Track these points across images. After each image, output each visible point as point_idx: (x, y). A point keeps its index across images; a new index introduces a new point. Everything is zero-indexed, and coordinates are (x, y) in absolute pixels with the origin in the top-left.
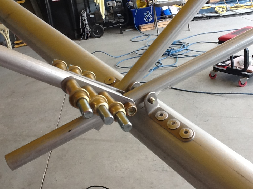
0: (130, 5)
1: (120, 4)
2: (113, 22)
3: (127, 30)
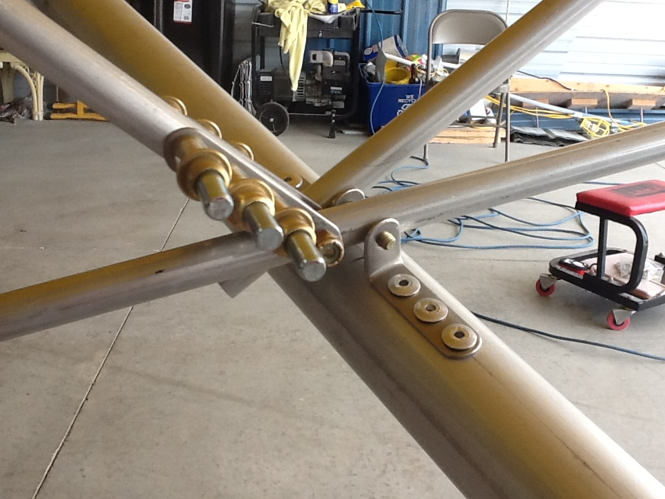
0: (369, 70)
1: (343, 63)
2: (317, 105)
3: (347, 132)
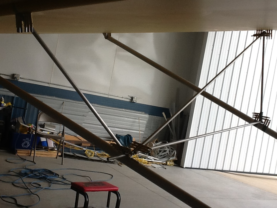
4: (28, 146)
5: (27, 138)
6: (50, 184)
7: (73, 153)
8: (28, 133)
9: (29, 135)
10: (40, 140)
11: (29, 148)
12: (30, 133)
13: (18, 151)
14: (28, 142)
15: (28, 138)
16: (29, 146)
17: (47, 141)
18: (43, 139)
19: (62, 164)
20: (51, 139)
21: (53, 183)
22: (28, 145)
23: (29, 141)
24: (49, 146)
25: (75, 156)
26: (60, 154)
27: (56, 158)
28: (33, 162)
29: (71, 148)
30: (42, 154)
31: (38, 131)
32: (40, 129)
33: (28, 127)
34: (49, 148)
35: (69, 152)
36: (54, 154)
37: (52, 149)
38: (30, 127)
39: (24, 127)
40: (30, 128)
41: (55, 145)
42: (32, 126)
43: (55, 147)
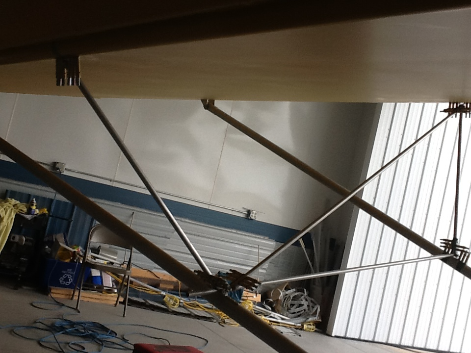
0: (46, 251)
4: (70, 283)
5: (68, 270)
6: (101, 347)
7: (144, 300)
8: (72, 261)
9: (72, 265)
10: (90, 272)
11: (71, 286)
12: (75, 261)
13: (52, 291)
14: (70, 276)
15: (71, 270)
16: (72, 283)
17: (101, 277)
18: (95, 273)
19: (124, 316)
20: (110, 273)
21: (105, 346)
22: (71, 280)
23: (72, 275)
24: (104, 285)
25: (147, 304)
26: (121, 299)
27: (116, 305)
28: (76, 309)
29: (140, 290)
30: (92, 298)
31: (88, 258)
32: (92, 256)
33: (73, 250)
34: (105, 288)
35: (138, 297)
36: (112, 298)
37: (110, 291)
38: (76, 250)
39: (65, 249)
40: (75, 252)
41: (114, 284)
42: (79, 249)
43: (115, 287)
